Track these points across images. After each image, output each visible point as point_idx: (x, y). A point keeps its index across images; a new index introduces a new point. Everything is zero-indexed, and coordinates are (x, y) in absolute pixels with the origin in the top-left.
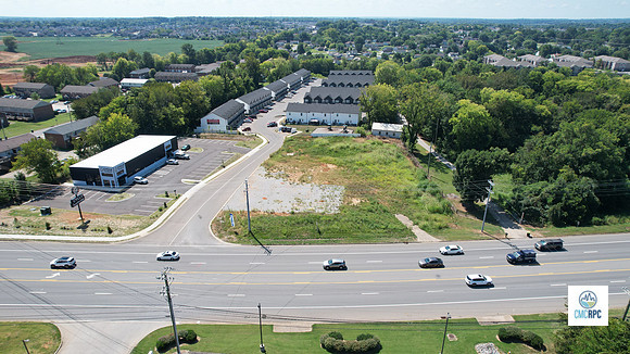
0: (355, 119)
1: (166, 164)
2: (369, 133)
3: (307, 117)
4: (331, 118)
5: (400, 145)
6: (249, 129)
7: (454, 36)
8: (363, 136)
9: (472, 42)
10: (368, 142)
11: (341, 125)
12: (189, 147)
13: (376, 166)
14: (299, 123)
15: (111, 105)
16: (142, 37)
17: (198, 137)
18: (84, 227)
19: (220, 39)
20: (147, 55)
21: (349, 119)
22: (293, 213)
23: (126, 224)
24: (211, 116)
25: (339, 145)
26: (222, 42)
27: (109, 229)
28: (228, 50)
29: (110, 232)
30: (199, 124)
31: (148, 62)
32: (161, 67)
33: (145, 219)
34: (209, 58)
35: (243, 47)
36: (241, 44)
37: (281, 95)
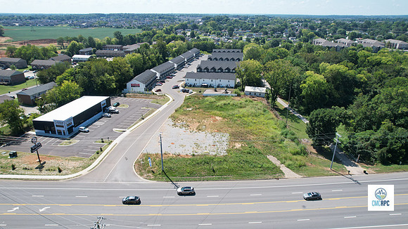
0: (232, 84)
1: (102, 117)
2: (242, 93)
3: (199, 82)
4: (215, 82)
5: (265, 102)
6: (160, 90)
7: (292, 26)
8: (239, 95)
9: (304, 30)
10: (242, 100)
11: (223, 87)
12: (118, 104)
13: (250, 118)
14: (194, 86)
15: (65, 74)
16: (88, 27)
17: (125, 96)
18: (41, 167)
19: (139, 28)
20: (91, 39)
21: (228, 83)
22: (194, 155)
23: (72, 164)
24: (134, 81)
25: (223, 102)
26: (140, 30)
27: (59, 169)
28: (145, 35)
29: (60, 171)
30: (125, 87)
31: (91, 43)
32: (100, 47)
33: (86, 160)
34: (133, 40)
35: (155, 33)
36: (153, 32)
37: (181, 66)
